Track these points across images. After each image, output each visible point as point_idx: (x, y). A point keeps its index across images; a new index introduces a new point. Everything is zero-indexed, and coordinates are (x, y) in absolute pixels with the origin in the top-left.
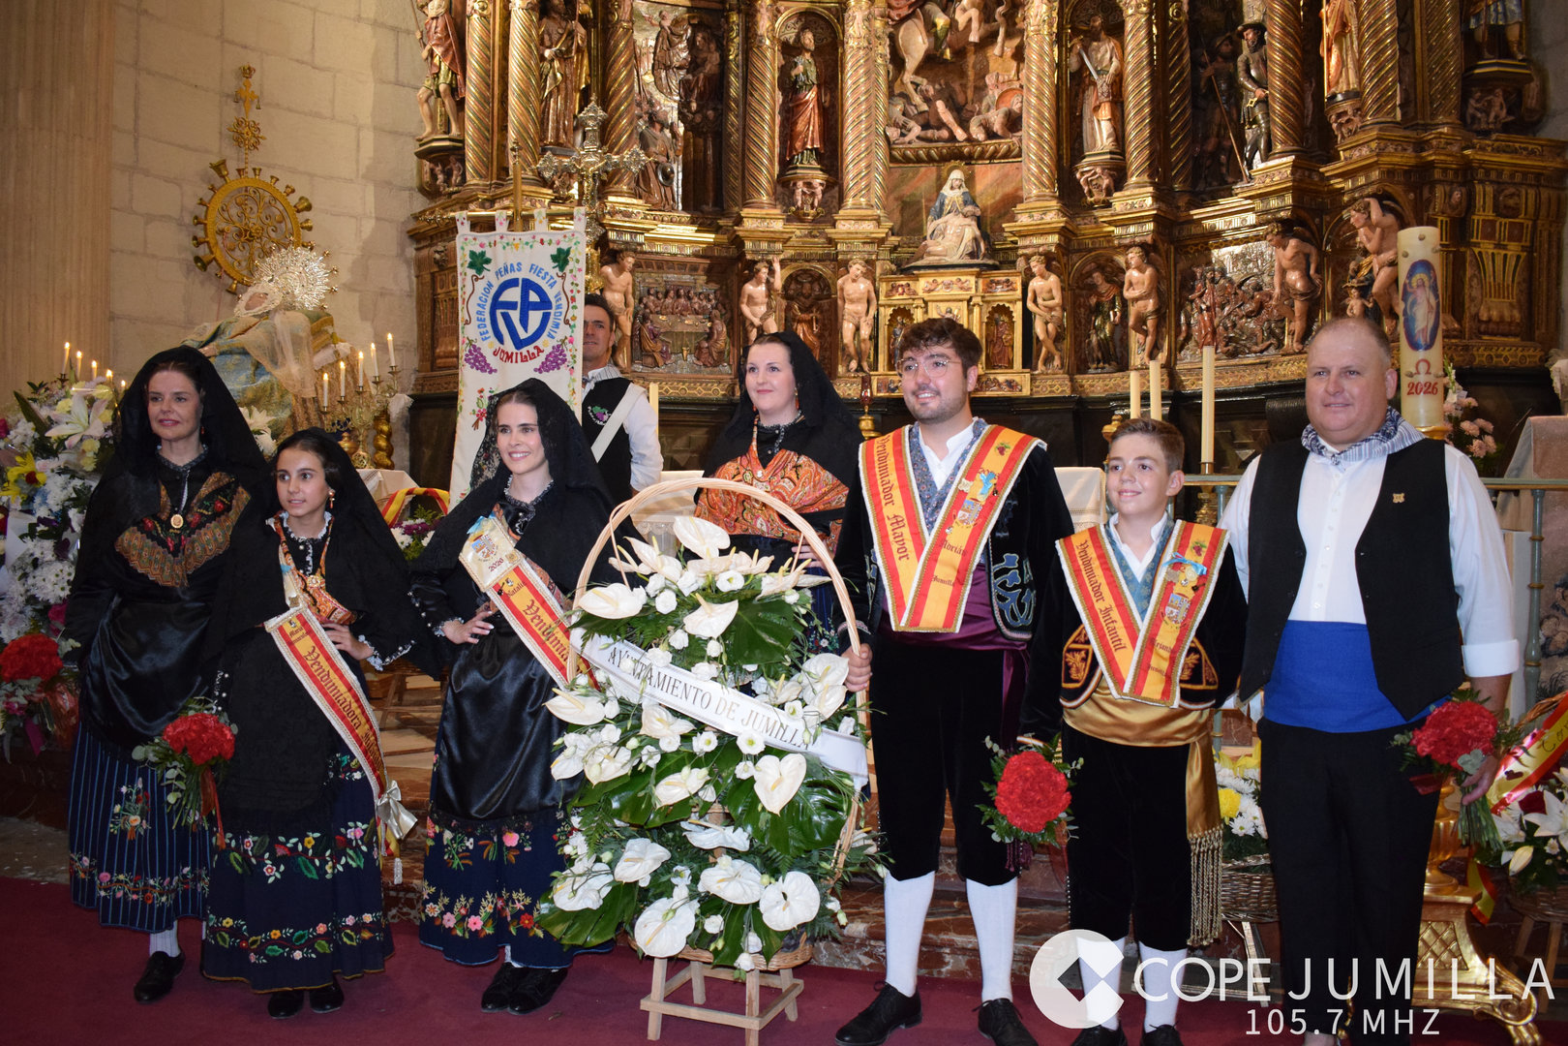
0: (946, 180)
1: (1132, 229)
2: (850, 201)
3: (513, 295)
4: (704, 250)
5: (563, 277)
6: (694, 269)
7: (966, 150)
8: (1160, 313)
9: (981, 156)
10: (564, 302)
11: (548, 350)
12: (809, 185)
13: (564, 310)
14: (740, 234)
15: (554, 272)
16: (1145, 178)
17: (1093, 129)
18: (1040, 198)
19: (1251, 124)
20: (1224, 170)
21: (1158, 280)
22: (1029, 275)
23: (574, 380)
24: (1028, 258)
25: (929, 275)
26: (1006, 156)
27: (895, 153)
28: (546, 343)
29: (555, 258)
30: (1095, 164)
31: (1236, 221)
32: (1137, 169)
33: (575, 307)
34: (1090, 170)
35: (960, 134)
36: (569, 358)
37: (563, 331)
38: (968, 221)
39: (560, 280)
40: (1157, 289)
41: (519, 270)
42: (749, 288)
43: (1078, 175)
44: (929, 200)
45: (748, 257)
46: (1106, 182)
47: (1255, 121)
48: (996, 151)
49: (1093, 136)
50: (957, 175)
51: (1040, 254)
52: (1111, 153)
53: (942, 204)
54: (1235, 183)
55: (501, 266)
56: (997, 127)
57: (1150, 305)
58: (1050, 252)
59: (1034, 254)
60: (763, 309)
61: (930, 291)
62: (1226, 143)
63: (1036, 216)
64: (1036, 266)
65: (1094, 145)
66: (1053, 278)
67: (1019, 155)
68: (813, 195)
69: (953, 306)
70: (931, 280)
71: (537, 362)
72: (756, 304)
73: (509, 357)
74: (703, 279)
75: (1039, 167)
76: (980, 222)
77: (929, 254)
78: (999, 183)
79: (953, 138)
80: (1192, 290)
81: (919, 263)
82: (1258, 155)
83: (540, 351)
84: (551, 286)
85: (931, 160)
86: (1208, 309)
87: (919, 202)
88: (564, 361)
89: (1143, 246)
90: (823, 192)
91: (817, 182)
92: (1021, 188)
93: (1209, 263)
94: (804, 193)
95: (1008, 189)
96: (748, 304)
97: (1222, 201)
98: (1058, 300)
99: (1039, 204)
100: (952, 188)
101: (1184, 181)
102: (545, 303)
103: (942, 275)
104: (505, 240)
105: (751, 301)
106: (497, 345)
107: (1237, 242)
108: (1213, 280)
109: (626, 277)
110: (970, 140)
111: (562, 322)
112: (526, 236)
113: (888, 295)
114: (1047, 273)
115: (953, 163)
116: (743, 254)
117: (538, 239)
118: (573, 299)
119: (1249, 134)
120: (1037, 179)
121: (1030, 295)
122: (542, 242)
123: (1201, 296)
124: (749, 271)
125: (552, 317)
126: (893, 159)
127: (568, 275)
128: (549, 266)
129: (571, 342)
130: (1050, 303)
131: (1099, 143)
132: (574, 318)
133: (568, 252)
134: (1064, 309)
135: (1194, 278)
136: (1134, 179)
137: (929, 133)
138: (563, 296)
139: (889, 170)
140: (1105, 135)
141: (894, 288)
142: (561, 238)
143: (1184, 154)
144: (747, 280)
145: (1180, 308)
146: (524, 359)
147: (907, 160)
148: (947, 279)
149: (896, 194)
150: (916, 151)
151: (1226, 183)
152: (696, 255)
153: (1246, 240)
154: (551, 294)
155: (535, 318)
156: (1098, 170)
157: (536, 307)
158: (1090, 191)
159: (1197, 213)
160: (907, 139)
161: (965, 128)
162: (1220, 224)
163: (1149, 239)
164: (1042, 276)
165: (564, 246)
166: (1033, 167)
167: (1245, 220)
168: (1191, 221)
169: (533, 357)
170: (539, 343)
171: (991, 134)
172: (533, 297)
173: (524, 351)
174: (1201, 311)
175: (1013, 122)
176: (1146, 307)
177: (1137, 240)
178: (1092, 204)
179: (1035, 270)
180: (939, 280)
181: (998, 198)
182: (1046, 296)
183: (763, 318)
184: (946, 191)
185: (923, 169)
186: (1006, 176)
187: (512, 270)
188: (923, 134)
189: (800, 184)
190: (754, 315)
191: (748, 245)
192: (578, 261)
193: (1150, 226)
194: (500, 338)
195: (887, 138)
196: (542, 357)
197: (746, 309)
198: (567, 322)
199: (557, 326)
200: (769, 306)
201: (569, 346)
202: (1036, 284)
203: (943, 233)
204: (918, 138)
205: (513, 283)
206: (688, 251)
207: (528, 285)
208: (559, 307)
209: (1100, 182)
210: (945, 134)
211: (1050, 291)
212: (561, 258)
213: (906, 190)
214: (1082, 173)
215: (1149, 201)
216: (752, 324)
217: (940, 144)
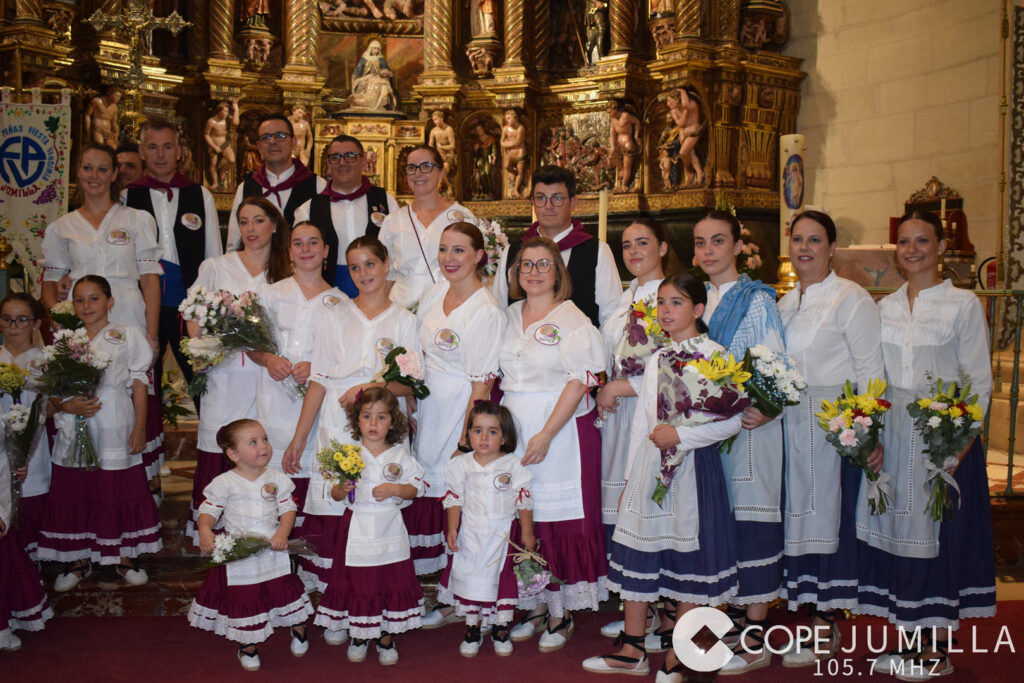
0: (365, 48)
1: (509, 97)
2: (294, 59)
3: (17, 148)
4: (174, 89)
5: (54, 137)
6: (165, 104)
7: (381, 25)
8: (526, 159)
9: (392, 31)
10: (55, 155)
11: (43, 188)
12: (260, 43)
13: (55, 161)
14: (207, 78)
15: (46, 132)
16: (519, 59)
17: (478, 19)
18: (440, 68)
19: (591, 26)
20: (571, 58)
21: (526, 135)
22: (430, 125)
23: (62, 210)
24: (430, 113)
25: (356, 121)
26: (411, 32)
27: (326, 23)
28: (42, 184)
29: (47, 123)
30: (480, 46)
31: (582, 96)
32: (513, 52)
33: (63, 159)
34: (476, 50)
35: (376, 13)
36: (58, 194)
37: (54, 176)
38: (384, 81)
39: (51, 140)
40: (525, 142)
41: (21, 130)
42: (213, 122)
43: (468, 53)
44: (350, 62)
45: (213, 97)
46: (488, 60)
47: (595, 24)
48: (403, 28)
49: (479, 24)
50: (375, 45)
51: (440, 110)
52: (492, 38)
53: (363, 66)
54: (579, 68)
55: (7, 127)
56: (406, 10)
57: (520, 153)
58: (447, 109)
59: (436, 110)
60: (222, 140)
61: (356, 133)
62: (574, 38)
63: (438, 81)
64: (437, 118)
65: (479, 32)
66: (449, 129)
67: (422, 32)
68: (263, 51)
69: (373, 145)
70: (357, 124)
71: (35, 197)
72: (217, 135)
73: (14, 192)
74: (172, 112)
75: (440, 44)
76: (391, 80)
77: (355, 104)
78: (404, 52)
79: (370, 15)
80: (549, 144)
81: (347, 111)
82: (595, 49)
83: (37, 188)
84: (45, 143)
85: (352, 30)
86: (561, 158)
87: (342, 63)
88: (55, 196)
89: (517, 110)
90: (271, 49)
91: (266, 41)
92: (422, 58)
93: (562, 125)
94: (255, 49)
95: (412, 58)
96: (211, 135)
97: (570, 80)
98: (452, 145)
99: (440, 72)
100: (371, 54)
101: (544, 64)
102: (40, 155)
103: (365, 121)
104: (9, 109)
105: (214, 132)
106: (4, 183)
107: (582, 111)
108: (564, 137)
109: (113, 108)
110: (384, 18)
111: (53, 170)
112: (26, 107)
113: (322, 134)
114: (445, 125)
115: (373, 35)
116: (209, 94)
117: (35, 109)
118: (62, 153)
119: (590, 34)
120: (438, 53)
121: (431, 140)
122: (38, 112)
123: (555, 149)
124: (214, 109)
125: (46, 165)
126: (323, 27)
127: (58, 136)
128: (43, 129)
129: (60, 183)
130: (446, 147)
131: (483, 30)
132: (62, 166)
133: (58, 119)
134: (455, 152)
135: (551, 135)
136: (510, 60)
137: (353, 10)
138: (55, 152)
139: (320, 36)
140: (487, 25)
141: (326, 129)
142: (52, 109)
143: (544, 44)
144: (211, 115)
145: (540, 156)
146: (26, 194)
147: (334, 28)
148: (370, 125)
149: (325, 55)
150: (341, 22)
151: (573, 67)
152: (167, 92)
153: (589, 110)
154: (45, 149)
155: (33, 165)
156: (483, 50)
157: (33, 157)
158: (476, 66)
159: (554, 88)
160: (336, 13)
161: (381, 9)
162: (570, 97)
163: (521, 105)
164: (441, 127)
165: (55, 115)
166: (435, 44)
167: (588, 96)
168: (550, 93)
169: (32, 193)
170: (37, 183)
171: (400, 15)
172: (32, 150)
173: (25, 188)
174: (555, 159)
175: (418, 8)
176: (517, 154)
177: (513, 105)
178: (477, 75)
179: (436, 122)
180: (363, 125)
181: (404, 63)
182: (444, 142)
183: (224, 147)
184: (366, 55)
185: (347, 37)
186: (410, 48)
187: (16, 130)
188: (347, 10)
189: (253, 41)
190: (216, 144)
191: (213, 88)
192: (65, 127)
193: (522, 96)
194: (7, 179)
195: (320, 11)
196: (39, 193)
197: (209, 139)
198: (57, 169)
199: (50, 171)
200: (228, 138)
201: (58, 186)
202: (436, 132)
203: (365, 89)
204: (344, 12)
205: (16, 140)
206: (162, 89)
207: (27, 142)
208: (51, 158)
209: (483, 59)
210: (365, 11)
211: (447, 138)
212: (52, 124)
213: (333, 52)
214: (471, 52)
215: (522, 77)
216: (214, 151)
217: (361, 20)
